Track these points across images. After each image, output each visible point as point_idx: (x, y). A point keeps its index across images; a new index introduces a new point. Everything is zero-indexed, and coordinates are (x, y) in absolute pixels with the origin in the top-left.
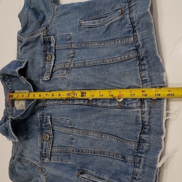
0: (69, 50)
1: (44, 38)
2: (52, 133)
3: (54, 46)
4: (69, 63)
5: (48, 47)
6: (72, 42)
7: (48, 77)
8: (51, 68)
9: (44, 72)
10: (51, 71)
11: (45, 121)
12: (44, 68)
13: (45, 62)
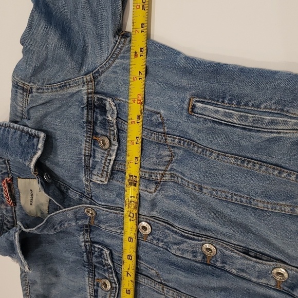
0: (161, 146)
1: (88, 98)
3: (115, 121)
4: (160, 172)
5: (100, 117)
6: (166, 130)
7: (103, 179)
8: (109, 163)
9: (93, 165)
10: (110, 170)
11: (96, 253)
12: (92, 158)
13: (93, 147)
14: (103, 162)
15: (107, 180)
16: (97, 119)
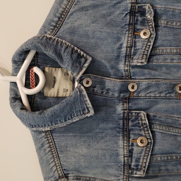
2: (151, 135)
3: (153, 18)
5: (140, 18)
7: (143, 61)
8: (149, 48)
9: (134, 53)
10: (149, 53)
11: (133, 118)
12: (133, 48)
13: (134, 39)
14: (144, 48)
15: (147, 61)
16: (137, 20)
